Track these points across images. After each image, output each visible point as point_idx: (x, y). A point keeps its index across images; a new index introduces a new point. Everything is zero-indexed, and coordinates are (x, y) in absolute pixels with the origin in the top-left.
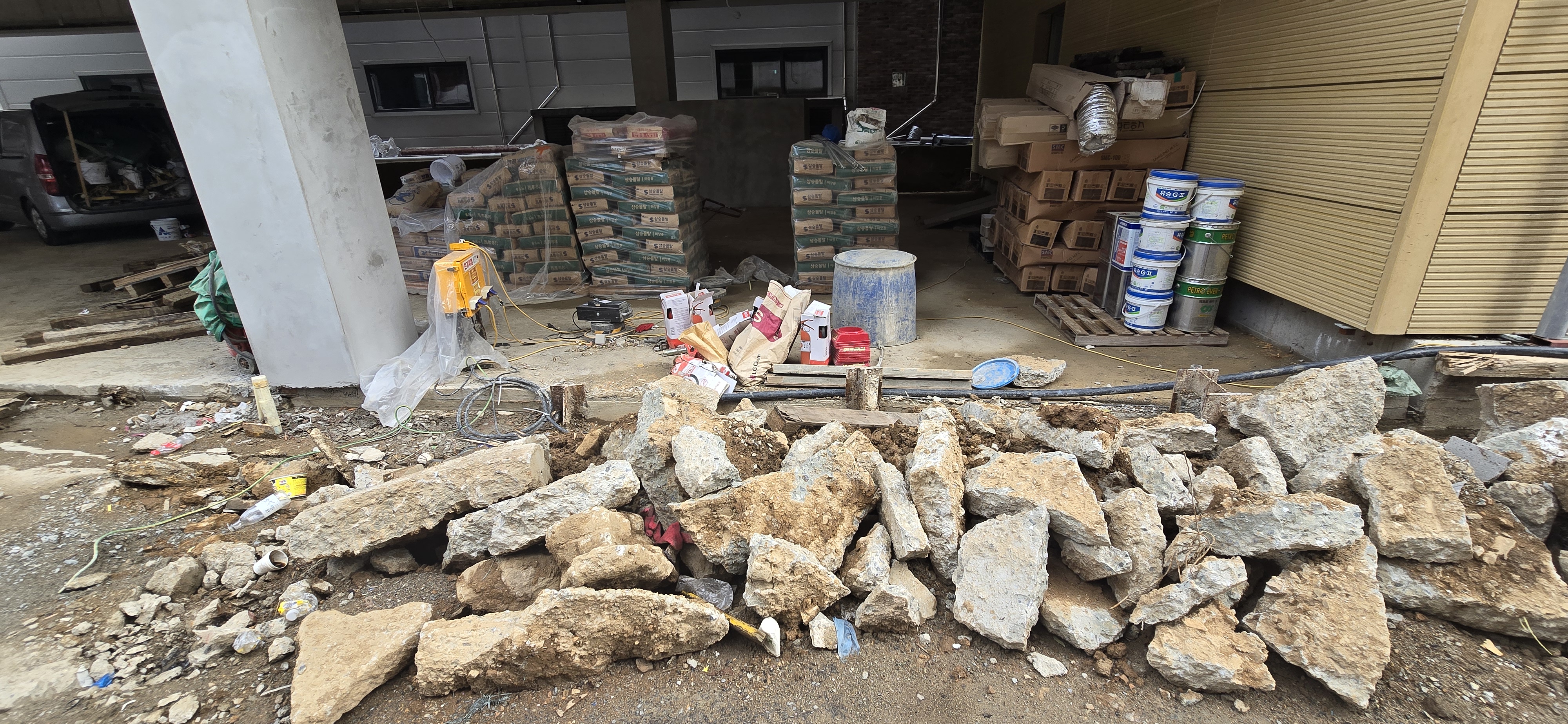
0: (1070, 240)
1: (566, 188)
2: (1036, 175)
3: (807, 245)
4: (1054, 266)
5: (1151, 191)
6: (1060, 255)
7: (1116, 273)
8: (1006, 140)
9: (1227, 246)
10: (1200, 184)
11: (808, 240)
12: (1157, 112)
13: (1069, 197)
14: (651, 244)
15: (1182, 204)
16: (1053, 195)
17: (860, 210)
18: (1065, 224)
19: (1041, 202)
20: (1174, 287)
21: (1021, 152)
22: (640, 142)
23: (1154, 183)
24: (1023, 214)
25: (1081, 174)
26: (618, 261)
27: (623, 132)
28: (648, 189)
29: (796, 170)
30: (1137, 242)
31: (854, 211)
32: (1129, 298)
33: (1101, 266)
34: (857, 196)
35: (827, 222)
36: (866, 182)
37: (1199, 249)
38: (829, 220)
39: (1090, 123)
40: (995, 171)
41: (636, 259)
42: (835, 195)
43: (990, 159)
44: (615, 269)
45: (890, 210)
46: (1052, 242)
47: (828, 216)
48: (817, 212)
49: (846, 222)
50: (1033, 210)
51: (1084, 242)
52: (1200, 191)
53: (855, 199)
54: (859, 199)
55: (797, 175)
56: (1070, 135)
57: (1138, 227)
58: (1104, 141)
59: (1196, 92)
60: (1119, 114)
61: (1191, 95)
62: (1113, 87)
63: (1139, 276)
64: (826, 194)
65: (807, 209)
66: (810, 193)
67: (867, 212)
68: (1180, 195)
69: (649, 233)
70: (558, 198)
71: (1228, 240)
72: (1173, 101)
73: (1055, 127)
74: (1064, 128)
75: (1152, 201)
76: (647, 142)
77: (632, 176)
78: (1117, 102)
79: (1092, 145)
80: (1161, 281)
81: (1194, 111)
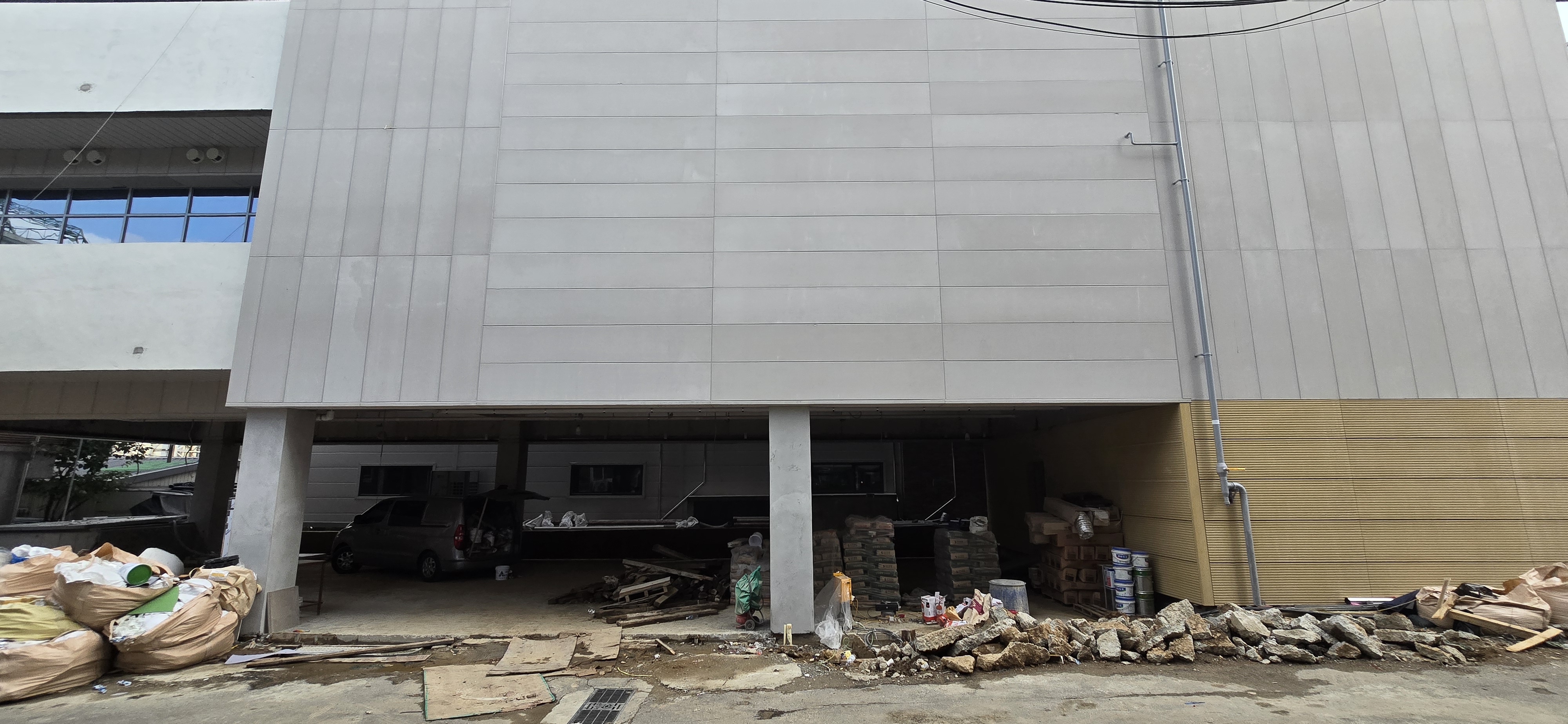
0: (1083, 579)
1: (842, 550)
2: (1062, 548)
3: (957, 580)
4: (1078, 591)
5: (1114, 555)
6: (1080, 586)
7: (1109, 591)
8: (1046, 532)
9: (1149, 577)
10: (1132, 553)
11: (958, 577)
12: (1107, 523)
13: (1079, 558)
14: (883, 578)
15: (1128, 560)
16: (1072, 557)
17: (982, 563)
18: (1079, 570)
19: (1066, 560)
20: (1134, 596)
21: (1052, 538)
22: (883, 530)
23: (1115, 552)
24: (1059, 566)
25: (1082, 547)
26: (864, 587)
27: (873, 525)
28: (883, 551)
29: (951, 544)
30: (1114, 576)
31: (979, 563)
32: (1117, 601)
33: (1101, 591)
34: (979, 556)
35: (967, 569)
36: (983, 550)
37: (1139, 578)
38: (968, 568)
39: (1082, 527)
40: (1040, 545)
41: (875, 586)
42: (969, 555)
43: (1037, 540)
44: (863, 591)
45: (996, 564)
46: (1075, 579)
47: (967, 566)
48: (962, 563)
49: (976, 569)
50: (1064, 564)
51: (1089, 579)
52: (1133, 555)
53: (979, 558)
54: (982, 558)
55: (952, 546)
56: (1074, 531)
57: (1113, 570)
58: (1089, 534)
59: (1120, 515)
60: (1093, 524)
61: (1118, 515)
62: (1087, 513)
63: (1119, 591)
64: (966, 555)
65: (957, 563)
66: (958, 554)
67: (985, 564)
68: (1125, 557)
69: (883, 573)
70: (839, 555)
71: (1149, 575)
72: (1112, 518)
73: (1066, 528)
74: (1070, 528)
75: (1116, 560)
76: (885, 530)
77: (876, 545)
78: (1090, 518)
79: (1084, 536)
80: (1127, 593)
81: (1121, 522)
